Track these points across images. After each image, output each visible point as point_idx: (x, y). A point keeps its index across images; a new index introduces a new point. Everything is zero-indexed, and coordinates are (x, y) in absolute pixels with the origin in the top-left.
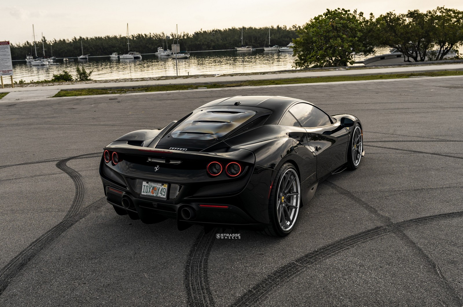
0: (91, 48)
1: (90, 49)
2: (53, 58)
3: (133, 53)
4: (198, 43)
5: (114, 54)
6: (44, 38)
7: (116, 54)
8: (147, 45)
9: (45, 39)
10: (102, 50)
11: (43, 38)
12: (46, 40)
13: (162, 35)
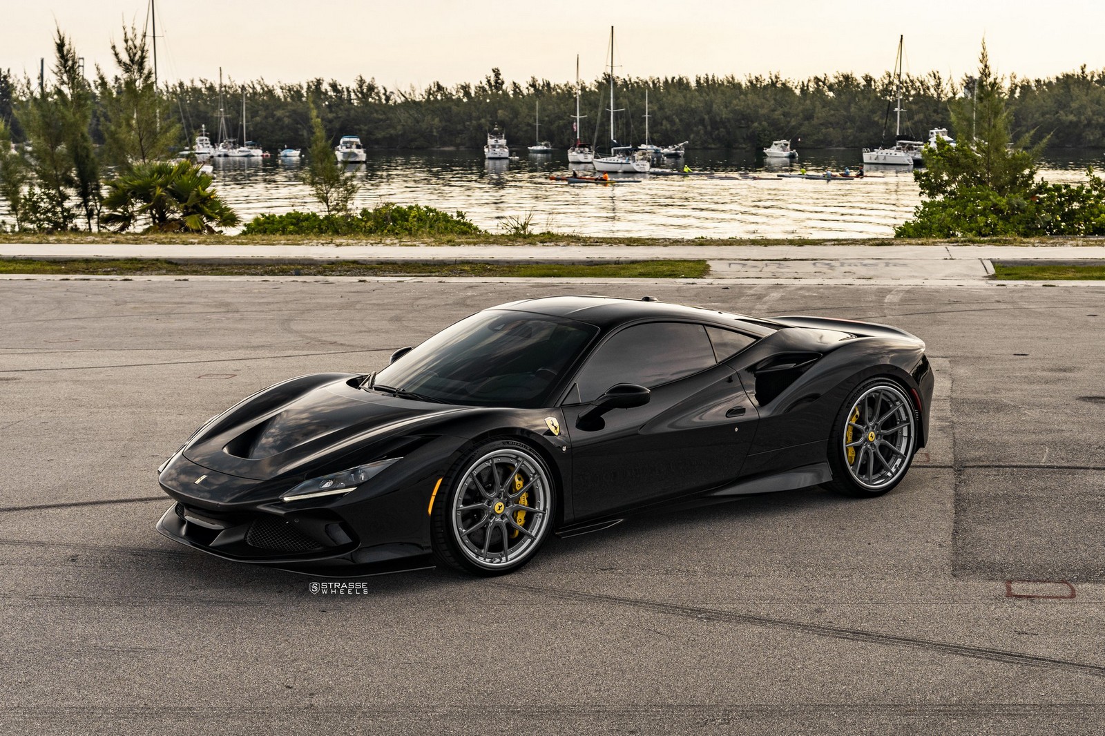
0: (668, 118)
1: (664, 122)
2: (539, 148)
3: (911, 144)
4: (1072, 117)
5: (776, 144)
6: (497, 73)
7: (786, 145)
8: (876, 119)
9: (501, 77)
10: (709, 128)
11: (493, 75)
12: (503, 83)
13: (932, 82)
